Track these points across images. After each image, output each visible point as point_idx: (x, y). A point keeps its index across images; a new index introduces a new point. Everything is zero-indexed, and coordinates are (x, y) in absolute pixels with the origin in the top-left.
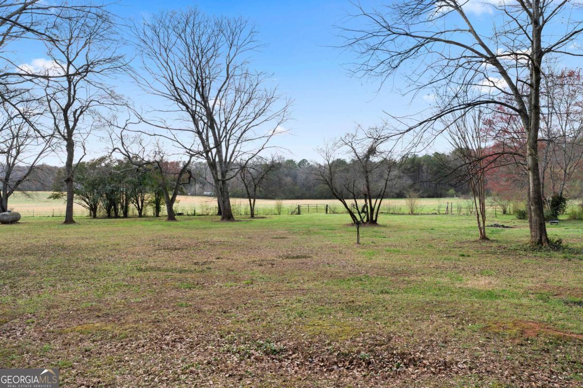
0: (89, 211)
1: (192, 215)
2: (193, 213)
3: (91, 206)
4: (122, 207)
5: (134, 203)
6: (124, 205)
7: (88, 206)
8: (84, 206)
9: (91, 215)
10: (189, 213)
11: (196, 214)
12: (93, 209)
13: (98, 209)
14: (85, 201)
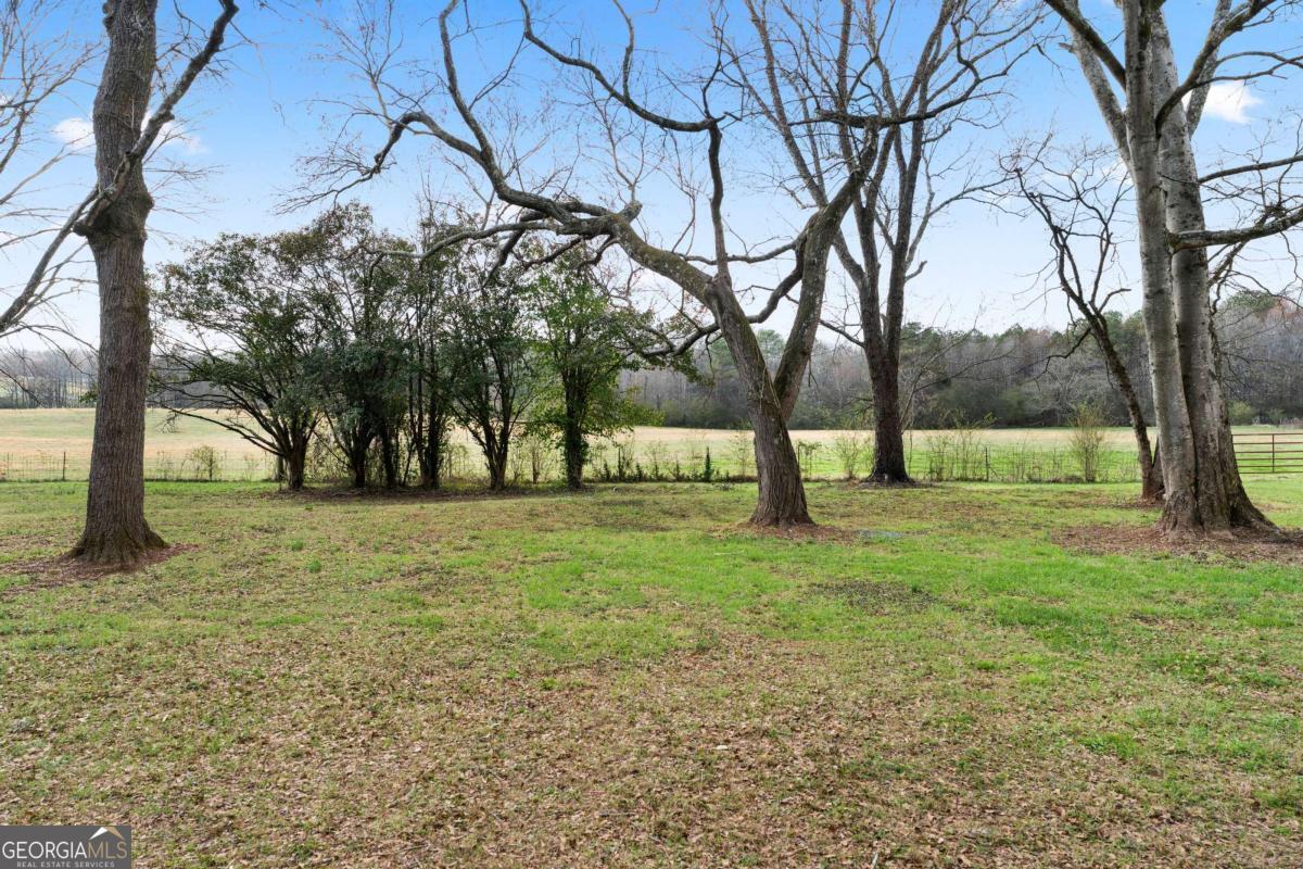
0: (273, 458)
1: (696, 479)
2: (701, 470)
3: (281, 435)
4: (418, 440)
5: (472, 425)
6: (425, 434)
7: (269, 438)
8: (252, 438)
9: (279, 479)
10: (685, 472)
11: (713, 477)
12: (291, 450)
13: (310, 453)
14: (257, 415)
